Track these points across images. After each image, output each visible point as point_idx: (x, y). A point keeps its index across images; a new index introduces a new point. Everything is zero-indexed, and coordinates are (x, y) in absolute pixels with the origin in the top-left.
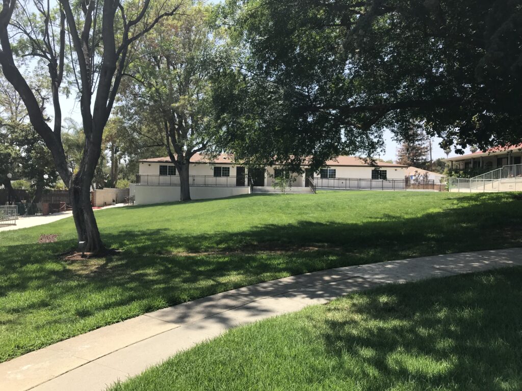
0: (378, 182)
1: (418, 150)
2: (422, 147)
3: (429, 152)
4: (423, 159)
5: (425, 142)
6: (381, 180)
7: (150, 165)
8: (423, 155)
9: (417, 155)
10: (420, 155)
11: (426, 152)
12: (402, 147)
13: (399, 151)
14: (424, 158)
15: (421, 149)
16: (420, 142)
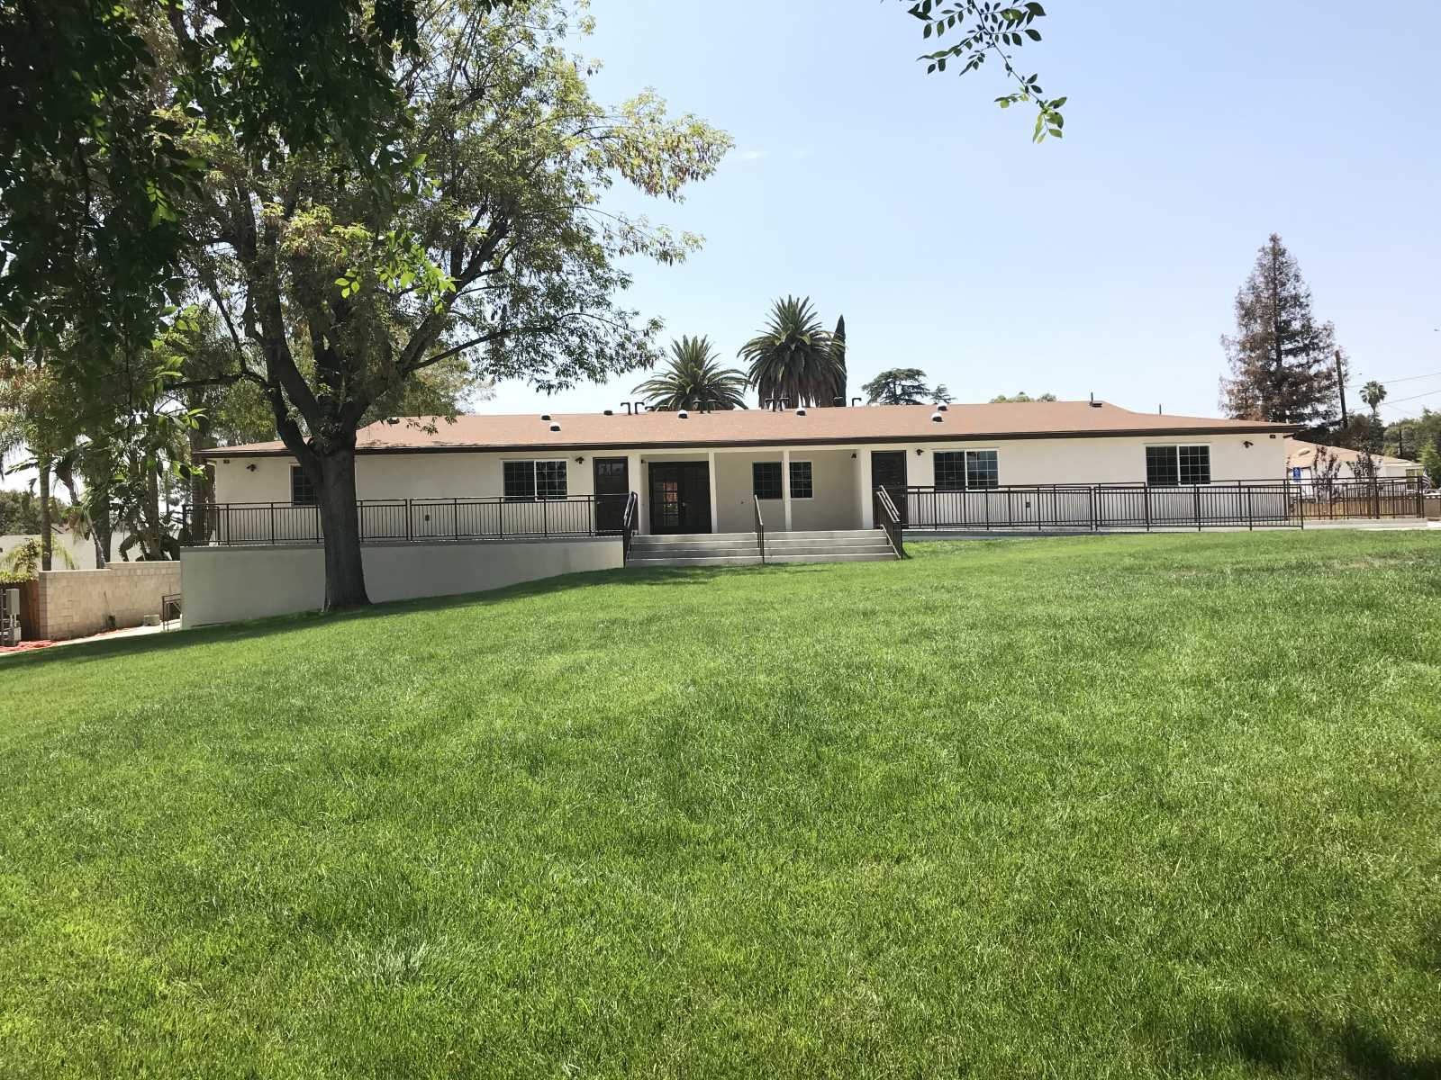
0: (1175, 498)
1: (1296, 384)
2: (1313, 371)
3: (1336, 389)
4: (1316, 414)
5: (1321, 356)
6: (1189, 488)
7: (253, 467)
8: (1319, 400)
9: (1295, 403)
10: (1307, 399)
11: (1328, 388)
12: (1241, 378)
13: (1230, 392)
14: (1322, 408)
15: (1311, 379)
16: (1302, 359)
